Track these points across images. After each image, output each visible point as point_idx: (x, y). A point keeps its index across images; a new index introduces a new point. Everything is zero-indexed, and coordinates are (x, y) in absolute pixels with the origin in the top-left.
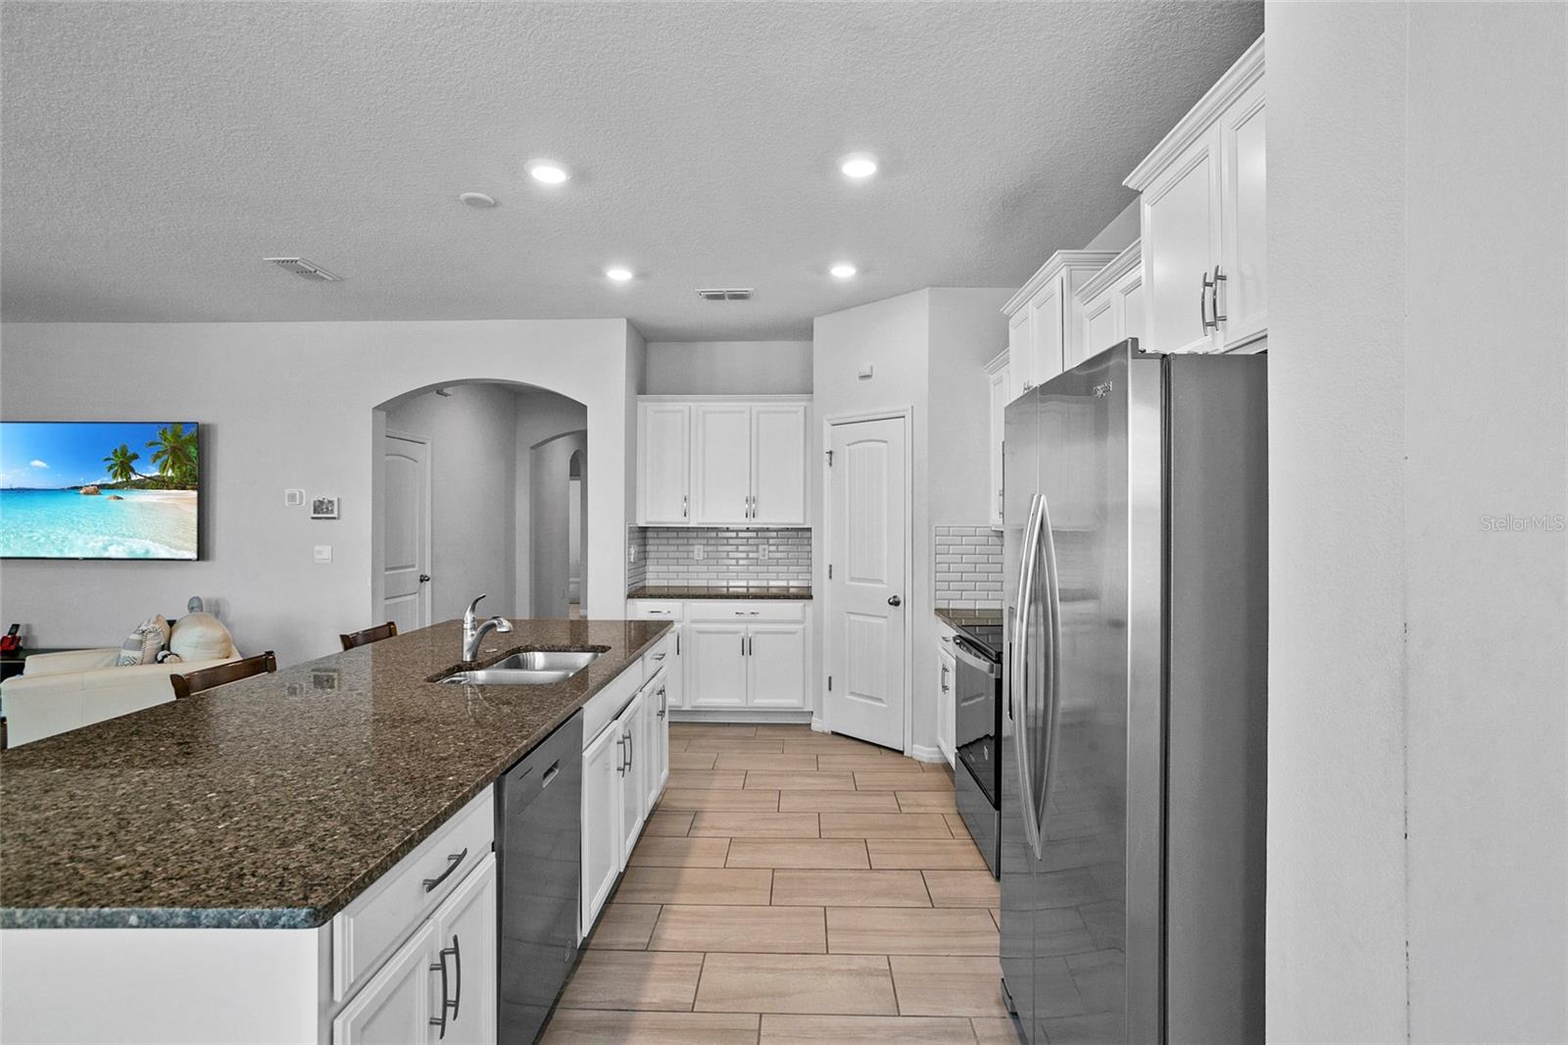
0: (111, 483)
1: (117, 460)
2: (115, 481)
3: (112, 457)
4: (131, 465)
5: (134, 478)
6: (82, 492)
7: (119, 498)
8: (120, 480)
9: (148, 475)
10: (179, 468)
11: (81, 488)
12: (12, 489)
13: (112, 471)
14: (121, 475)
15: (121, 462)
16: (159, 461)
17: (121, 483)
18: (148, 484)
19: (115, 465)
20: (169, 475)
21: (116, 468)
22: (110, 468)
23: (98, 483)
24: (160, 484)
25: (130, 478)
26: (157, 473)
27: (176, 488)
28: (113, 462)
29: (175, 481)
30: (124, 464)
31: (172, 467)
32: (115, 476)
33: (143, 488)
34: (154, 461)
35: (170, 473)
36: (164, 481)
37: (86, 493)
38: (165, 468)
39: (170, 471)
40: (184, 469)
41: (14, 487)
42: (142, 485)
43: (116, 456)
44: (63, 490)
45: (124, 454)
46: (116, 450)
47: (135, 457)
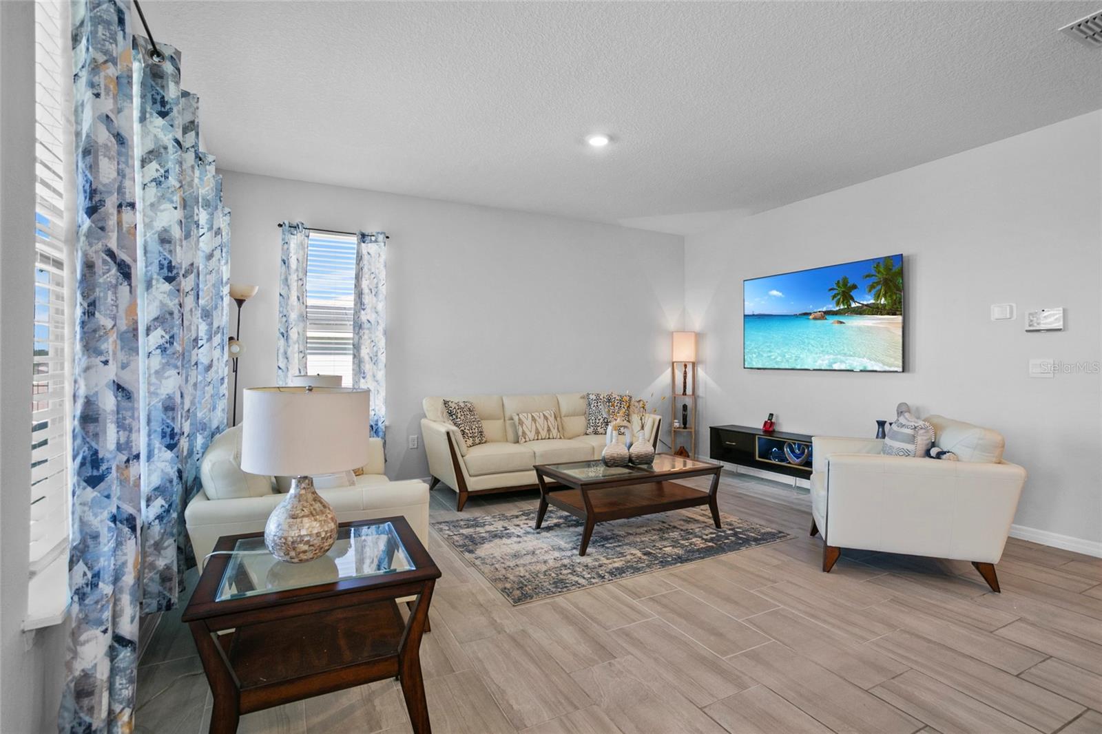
0: (835, 310)
1: (840, 290)
2: (838, 308)
3: (835, 287)
4: (851, 294)
5: (853, 305)
6: (811, 317)
7: (841, 323)
8: (842, 307)
9: (865, 303)
10: (891, 296)
11: (810, 314)
12: (754, 315)
13: (836, 299)
14: (843, 302)
15: (843, 292)
16: (874, 291)
17: (842, 309)
18: (865, 311)
19: (838, 294)
20: (882, 303)
21: (839, 297)
22: (834, 297)
23: (824, 309)
24: (874, 310)
25: (850, 305)
26: (872, 301)
27: (888, 314)
28: (836, 292)
29: (887, 308)
30: (846, 294)
31: (885, 296)
32: (838, 304)
33: (861, 314)
34: (870, 291)
35: (883, 301)
36: (878, 308)
37: (815, 319)
38: (879, 296)
39: (883, 299)
40: (895, 298)
41: (755, 314)
42: (860, 311)
43: (839, 287)
44: (796, 316)
45: (845, 284)
46: (838, 282)
47: (854, 287)
